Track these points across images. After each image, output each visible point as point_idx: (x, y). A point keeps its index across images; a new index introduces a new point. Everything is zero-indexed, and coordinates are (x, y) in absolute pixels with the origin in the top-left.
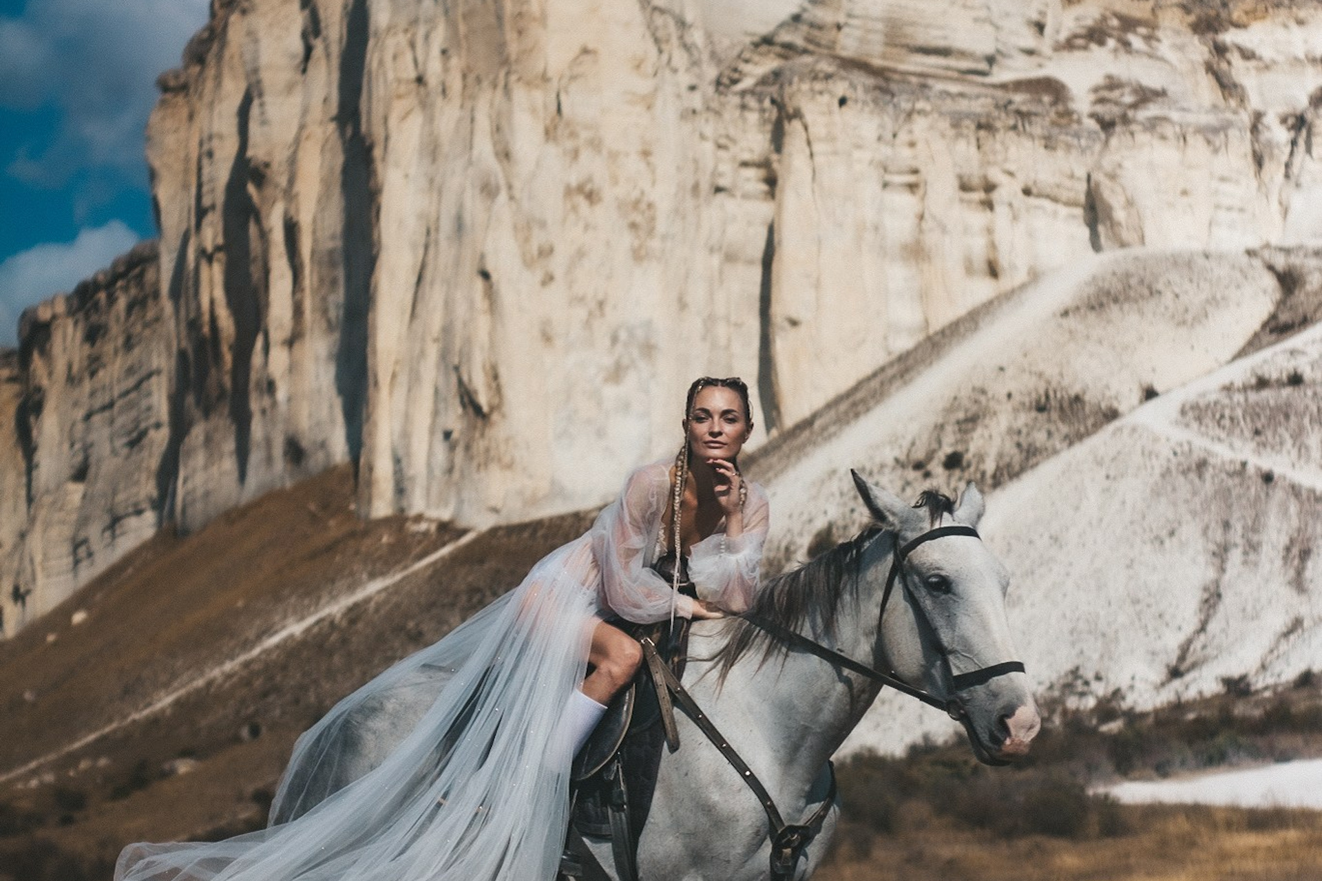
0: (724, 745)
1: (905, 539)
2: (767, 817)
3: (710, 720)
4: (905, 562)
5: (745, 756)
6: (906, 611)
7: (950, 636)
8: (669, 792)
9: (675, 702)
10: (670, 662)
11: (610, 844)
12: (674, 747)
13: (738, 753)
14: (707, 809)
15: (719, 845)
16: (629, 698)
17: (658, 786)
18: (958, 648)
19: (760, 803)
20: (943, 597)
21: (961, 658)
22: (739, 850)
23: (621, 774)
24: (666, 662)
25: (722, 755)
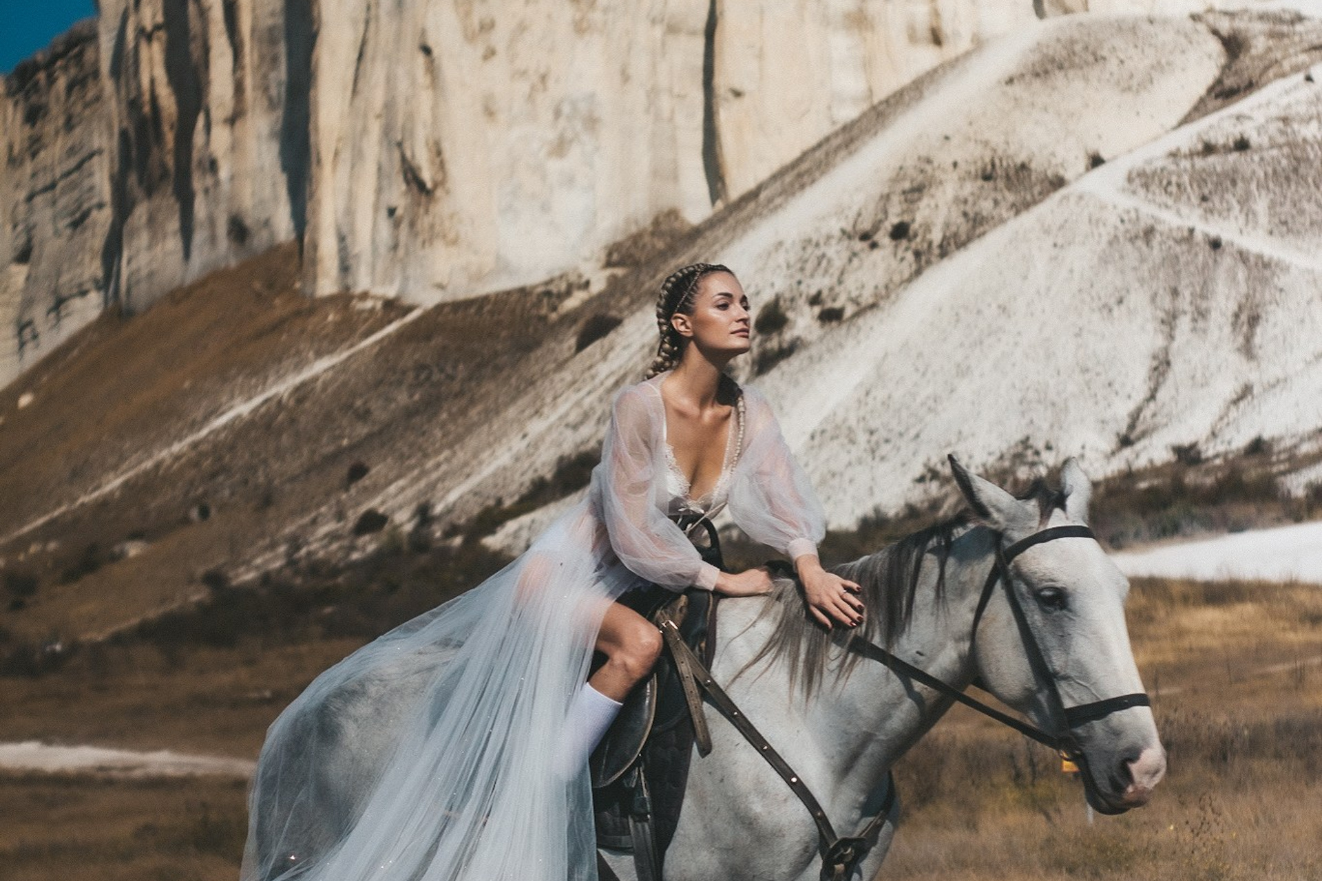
0: (766, 748)
1: (1010, 540)
2: (817, 831)
3: (749, 719)
4: (1010, 566)
5: (791, 760)
6: (1009, 623)
7: (1063, 659)
8: (701, 800)
9: (704, 696)
10: (697, 648)
11: (632, 857)
12: (706, 750)
13: (783, 757)
14: (746, 821)
15: (762, 863)
16: (651, 690)
17: (687, 792)
18: (1073, 674)
19: (809, 814)
20: (1057, 613)
21: (1076, 685)
22: (785, 869)
23: (643, 778)
24: (693, 649)
25: (763, 759)
